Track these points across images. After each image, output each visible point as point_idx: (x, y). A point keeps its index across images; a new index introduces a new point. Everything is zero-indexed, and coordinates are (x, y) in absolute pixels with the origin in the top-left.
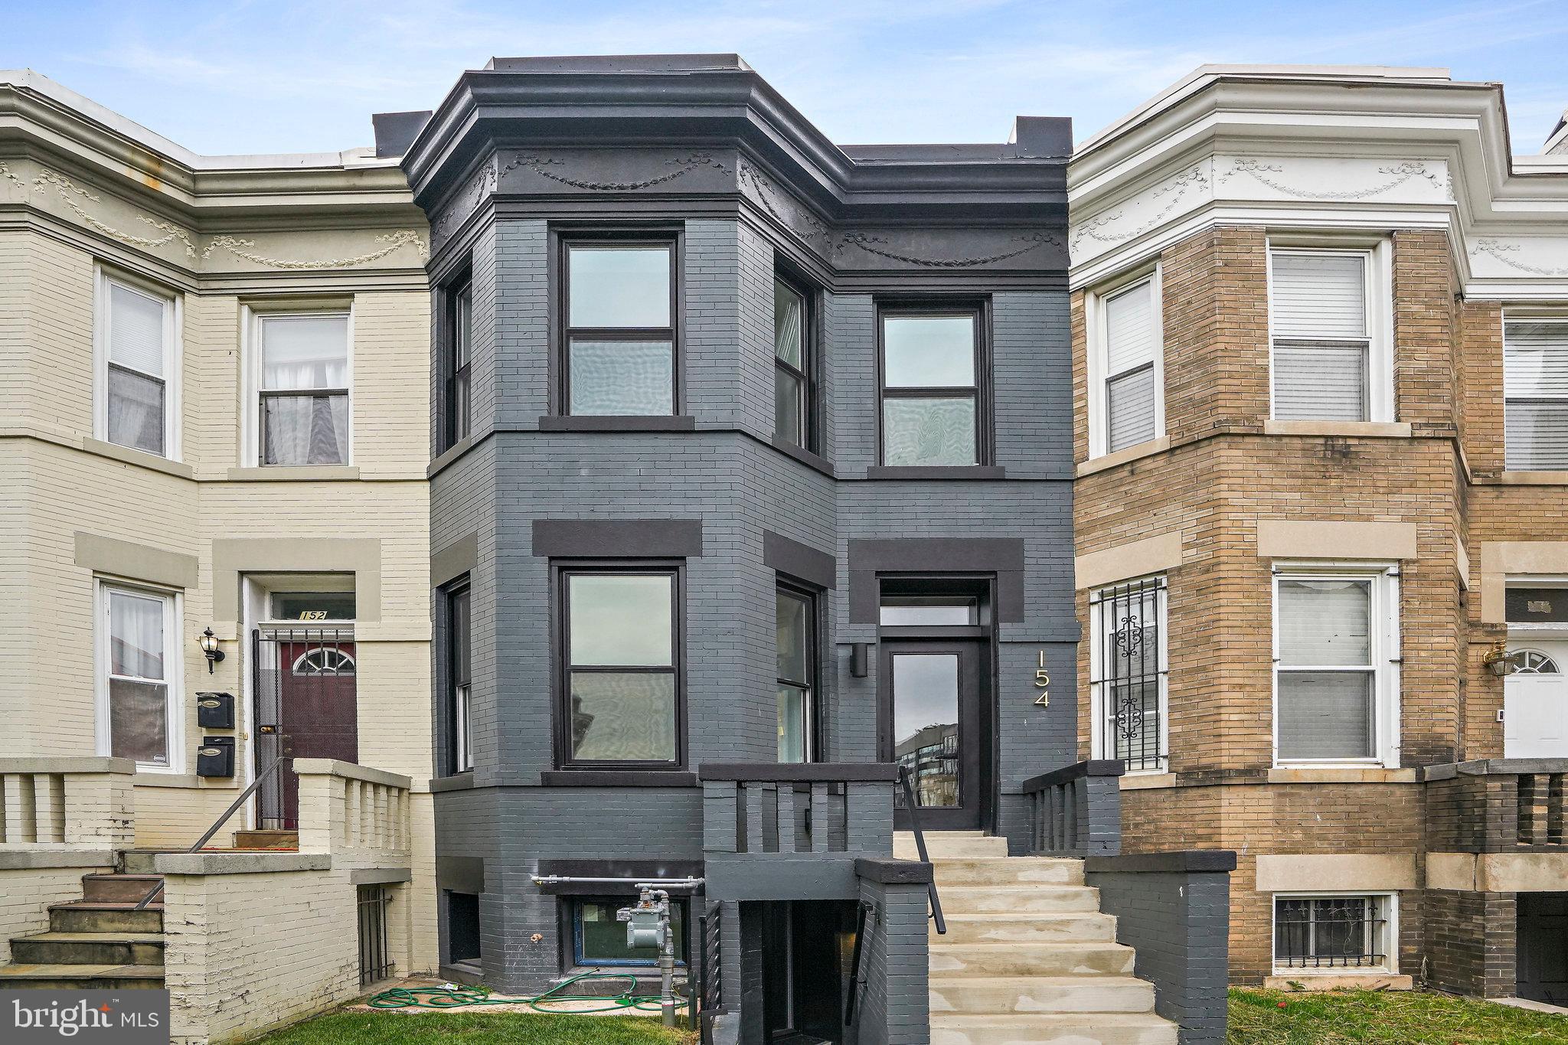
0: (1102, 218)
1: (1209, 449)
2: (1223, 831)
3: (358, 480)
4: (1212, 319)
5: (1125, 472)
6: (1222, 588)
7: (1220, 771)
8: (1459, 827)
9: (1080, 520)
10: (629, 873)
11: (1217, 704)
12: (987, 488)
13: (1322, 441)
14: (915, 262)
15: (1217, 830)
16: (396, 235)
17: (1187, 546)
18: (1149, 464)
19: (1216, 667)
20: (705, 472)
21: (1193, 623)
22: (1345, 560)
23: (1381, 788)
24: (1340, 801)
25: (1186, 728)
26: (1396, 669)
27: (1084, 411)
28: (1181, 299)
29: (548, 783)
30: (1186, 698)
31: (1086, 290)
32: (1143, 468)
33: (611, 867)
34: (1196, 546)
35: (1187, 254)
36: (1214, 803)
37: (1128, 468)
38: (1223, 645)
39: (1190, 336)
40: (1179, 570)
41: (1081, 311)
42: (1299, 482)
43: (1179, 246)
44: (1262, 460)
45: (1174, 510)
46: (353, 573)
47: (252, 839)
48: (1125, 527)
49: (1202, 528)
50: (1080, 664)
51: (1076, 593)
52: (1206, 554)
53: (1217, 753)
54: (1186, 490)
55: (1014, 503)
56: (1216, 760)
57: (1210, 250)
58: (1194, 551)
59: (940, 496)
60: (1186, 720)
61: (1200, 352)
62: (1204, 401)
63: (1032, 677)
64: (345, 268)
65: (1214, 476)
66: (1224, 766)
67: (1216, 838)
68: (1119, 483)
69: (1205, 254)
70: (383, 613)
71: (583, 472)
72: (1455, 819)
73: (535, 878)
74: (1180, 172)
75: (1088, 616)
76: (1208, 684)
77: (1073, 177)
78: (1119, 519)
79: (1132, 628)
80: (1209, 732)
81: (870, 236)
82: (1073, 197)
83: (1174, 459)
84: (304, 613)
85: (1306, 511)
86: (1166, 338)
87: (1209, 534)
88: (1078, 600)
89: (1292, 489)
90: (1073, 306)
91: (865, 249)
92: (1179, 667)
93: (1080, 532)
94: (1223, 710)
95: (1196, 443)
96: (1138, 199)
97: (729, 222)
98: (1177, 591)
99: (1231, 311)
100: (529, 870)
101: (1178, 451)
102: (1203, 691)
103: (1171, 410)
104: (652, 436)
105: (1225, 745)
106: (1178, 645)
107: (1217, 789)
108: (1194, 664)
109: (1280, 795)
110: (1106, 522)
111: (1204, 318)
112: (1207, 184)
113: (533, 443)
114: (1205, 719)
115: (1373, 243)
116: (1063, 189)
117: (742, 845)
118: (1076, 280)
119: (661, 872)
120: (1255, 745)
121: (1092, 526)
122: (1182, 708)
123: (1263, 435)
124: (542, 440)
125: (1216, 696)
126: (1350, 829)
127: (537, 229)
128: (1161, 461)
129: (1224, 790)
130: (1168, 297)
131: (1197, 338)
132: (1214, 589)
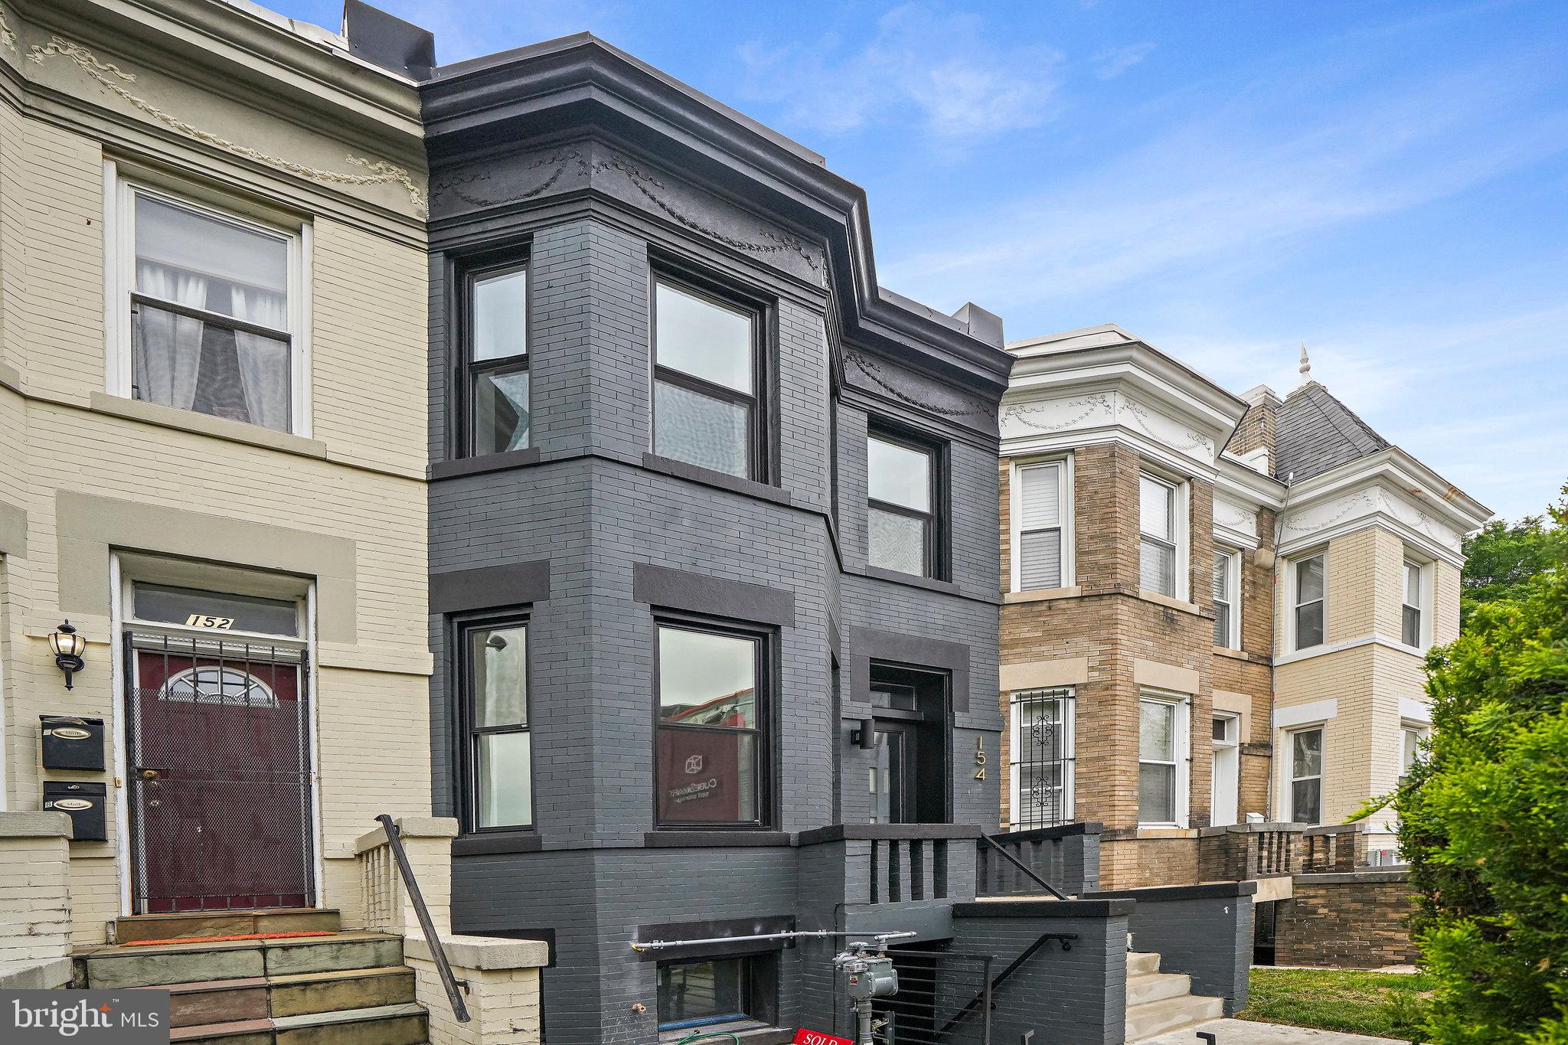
0: (1027, 407)
1: (1110, 602)
2: (1115, 872)
3: (325, 460)
4: (1113, 509)
5: (1044, 607)
6: (1117, 702)
7: (1115, 831)
8: (1226, 865)
9: (1005, 637)
10: (729, 932)
11: (1112, 783)
12: (947, 600)
13: (1162, 609)
14: (899, 395)
15: (1110, 872)
16: (380, 165)
17: (1091, 669)
18: (1063, 604)
19: (1112, 758)
20: (796, 547)
21: (1096, 725)
22: (1169, 690)
23: (1182, 841)
24: (1166, 850)
25: (1089, 800)
26: (1188, 764)
27: (1007, 552)
28: (1090, 488)
29: (651, 845)
30: (1090, 779)
31: (1011, 458)
32: (1059, 607)
33: (711, 928)
34: (1099, 670)
35: (1095, 456)
36: (1109, 853)
37: (1047, 604)
38: (1117, 742)
39: (1096, 516)
40: (1085, 686)
41: (1006, 473)
42: (1152, 634)
43: (1090, 449)
44: (1137, 616)
45: (1082, 642)
46: (313, 578)
47: (147, 928)
48: (1043, 648)
49: (1103, 658)
50: (1003, 749)
51: (1000, 694)
52: (1106, 677)
53: (1112, 818)
54: (1091, 628)
55: (963, 616)
56: (1111, 823)
57: (1112, 459)
58: (1096, 674)
59: (915, 601)
60: (1089, 794)
61: (1104, 531)
62: (1106, 567)
63: (973, 756)
64: (299, 175)
65: (1113, 622)
66: (1116, 827)
67: (1110, 877)
68: (1038, 614)
69: (1108, 460)
70: (359, 634)
71: (686, 522)
72: (1223, 860)
73: (634, 946)
74: (1091, 394)
75: (1008, 712)
76: (1106, 769)
77: (1016, 369)
78: (1038, 641)
79: (1045, 723)
80: (1105, 803)
81: (867, 361)
82: (1013, 384)
83: (1083, 604)
84: (192, 618)
85: (1156, 655)
86: (1078, 514)
87: (1109, 662)
88: (1002, 699)
89: (1149, 638)
90: (1001, 468)
91: (863, 370)
92: (1084, 756)
93: (1005, 646)
94: (1116, 788)
95: (1100, 596)
96: (1057, 402)
97: (815, 315)
98: (1083, 701)
99: (1123, 507)
100: (629, 938)
101: (1087, 599)
102: (1102, 774)
103: (1080, 568)
104: (751, 501)
105: (1117, 813)
106: (1083, 740)
107: (1111, 843)
108: (1096, 755)
109: (1141, 847)
110: (1026, 642)
111: (1107, 507)
112: (1111, 410)
113: (635, 479)
114: (1104, 794)
115: (1178, 481)
116: (1006, 375)
117: (874, 898)
118: (1005, 449)
119: (758, 929)
120: (1130, 813)
121: (1015, 643)
122: (1086, 785)
123: (1138, 599)
124: (644, 478)
125: (1112, 778)
126: (1170, 869)
127: (637, 248)
128: (1072, 604)
129: (1115, 843)
130: (1080, 484)
131: (1102, 520)
132: (1112, 702)
